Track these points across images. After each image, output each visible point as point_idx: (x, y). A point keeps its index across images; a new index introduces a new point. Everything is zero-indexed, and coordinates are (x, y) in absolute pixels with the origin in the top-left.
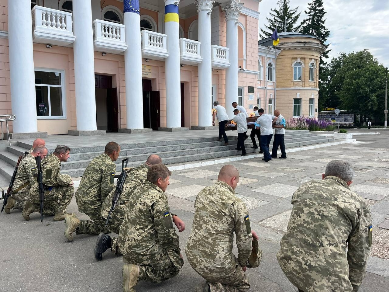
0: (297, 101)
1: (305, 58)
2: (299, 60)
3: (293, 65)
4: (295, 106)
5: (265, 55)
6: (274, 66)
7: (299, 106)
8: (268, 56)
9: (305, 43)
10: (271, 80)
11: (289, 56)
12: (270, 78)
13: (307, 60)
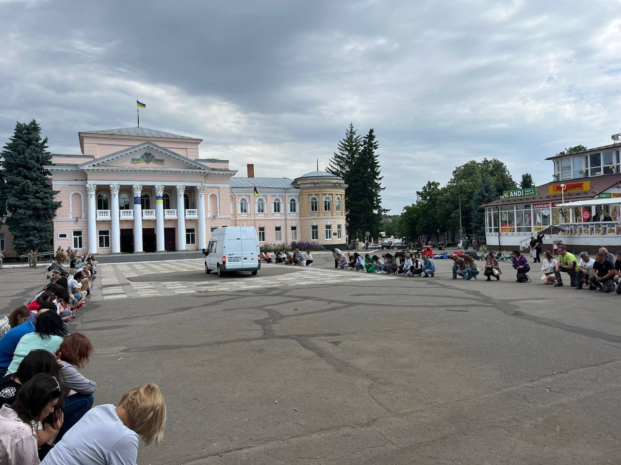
0: (315, 227)
1: (318, 194)
2: (314, 196)
3: (310, 200)
4: (313, 232)
5: (284, 194)
6: (297, 201)
7: (317, 231)
8: (287, 194)
9: (315, 184)
10: (295, 211)
11: (307, 193)
12: (293, 209)
13: (321, 195)
